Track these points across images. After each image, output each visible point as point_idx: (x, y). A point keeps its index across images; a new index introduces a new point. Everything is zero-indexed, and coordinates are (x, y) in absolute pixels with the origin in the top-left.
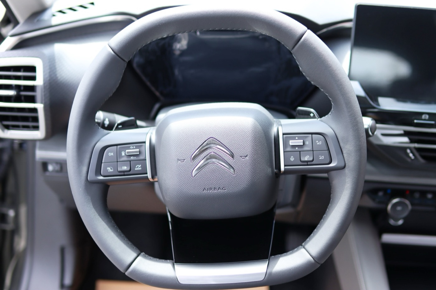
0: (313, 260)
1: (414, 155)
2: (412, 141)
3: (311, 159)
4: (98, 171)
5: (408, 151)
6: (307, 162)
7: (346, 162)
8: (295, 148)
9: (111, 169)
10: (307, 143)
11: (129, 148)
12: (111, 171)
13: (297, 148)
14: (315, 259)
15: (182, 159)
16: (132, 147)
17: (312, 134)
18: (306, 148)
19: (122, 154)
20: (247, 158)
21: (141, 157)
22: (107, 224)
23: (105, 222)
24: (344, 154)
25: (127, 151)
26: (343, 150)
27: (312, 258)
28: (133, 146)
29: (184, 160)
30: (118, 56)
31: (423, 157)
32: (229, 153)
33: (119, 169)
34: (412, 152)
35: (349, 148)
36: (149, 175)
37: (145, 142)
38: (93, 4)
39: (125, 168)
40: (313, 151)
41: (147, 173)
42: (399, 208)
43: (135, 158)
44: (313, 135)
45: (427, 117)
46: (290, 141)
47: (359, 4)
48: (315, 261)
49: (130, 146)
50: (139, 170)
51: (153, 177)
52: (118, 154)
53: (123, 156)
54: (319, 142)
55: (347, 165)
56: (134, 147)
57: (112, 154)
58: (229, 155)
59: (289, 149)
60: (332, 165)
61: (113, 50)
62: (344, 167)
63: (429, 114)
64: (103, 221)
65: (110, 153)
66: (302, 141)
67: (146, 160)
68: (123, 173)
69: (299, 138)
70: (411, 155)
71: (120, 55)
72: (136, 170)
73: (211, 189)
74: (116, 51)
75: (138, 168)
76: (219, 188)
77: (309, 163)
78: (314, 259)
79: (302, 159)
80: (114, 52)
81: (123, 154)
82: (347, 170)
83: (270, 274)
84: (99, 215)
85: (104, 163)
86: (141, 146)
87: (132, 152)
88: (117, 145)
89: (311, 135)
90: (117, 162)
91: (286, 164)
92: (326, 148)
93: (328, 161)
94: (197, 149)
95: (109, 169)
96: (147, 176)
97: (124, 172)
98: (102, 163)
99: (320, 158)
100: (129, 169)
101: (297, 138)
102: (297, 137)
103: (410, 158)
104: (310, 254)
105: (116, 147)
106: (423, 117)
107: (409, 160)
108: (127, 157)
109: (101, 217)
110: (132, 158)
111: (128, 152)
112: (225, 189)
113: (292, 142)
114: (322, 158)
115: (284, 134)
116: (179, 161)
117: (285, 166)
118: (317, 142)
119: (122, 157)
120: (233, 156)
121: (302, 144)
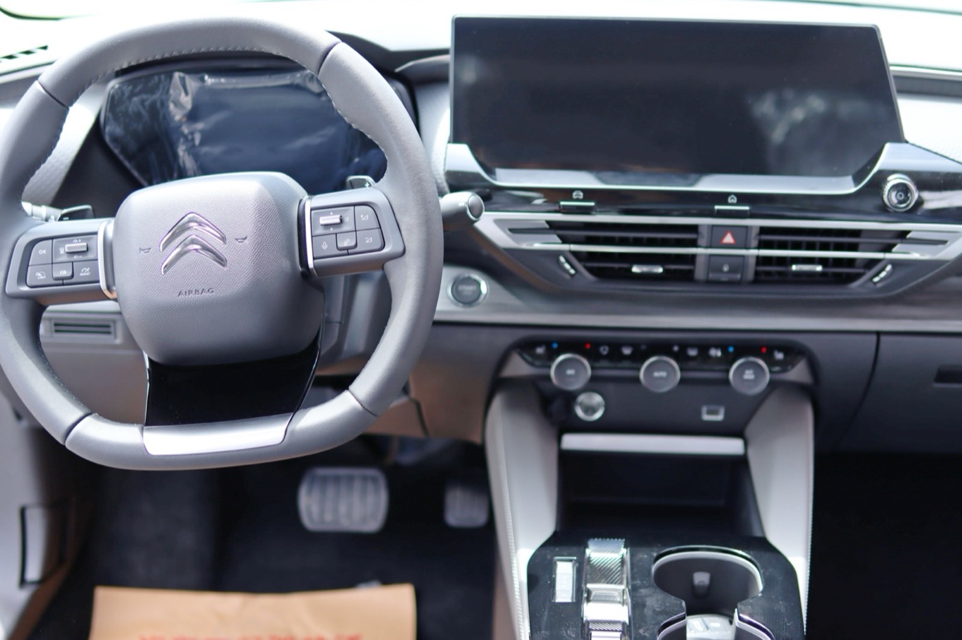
0: (360, 405)
1: (573, 267)
2: (565, 240)
3: (353, 243)
4: (22, 278)
5: (562, 259)
6: (348, 250)
7: (406, 244)
8: (329, 228)
9: (43, 275)
10: (347, 219)
11: (71, 242)
12: (42, 278)
13: (331, 229)
14: (364, 405)
15: (147, 247)
16: (76, 241)
17: (355, 205)
18: (345, 228)
19: (59, 251)
20: (246, 241)
21: (90, 256)
22: (36, 365)
23: (33, 362)
24: (403, 232)
25: (67, 246)
26: (400, 225)
27: (360, 402)
28: (78, 239)
29: (150, 249)
30: (50, 95)
31: (591, 270)
32: (219, 236)
33: (56, 275)
34: (568, 261)
35: (410, 221)
36: (103, 284)
37: (96, 233)
38: (45, 48)
39: (65, 273)
40: (356, 231)
41: (98, 282)
42: (570, 372)
43: (80, 257)
44: (356, 207)
45: (581, 195)
46: (321, 218)
47: (459, 16)
48: (364, 408)
49: (73, 240)
50: (86, 276)
51: (109, 288)
52: (53, 252)
53: (62, 255)
54: (365, 215)
55: (407, 248)
56: (80, 241)
57: (44, 252)
58: (219, 238)
59: (320, 231)
60: (386, 250)
61: (44, 88)
62: (404, 252)
63: (583, 190)
64: (30, 358)
65: (41, 251)
66: (339, 216)
67: (97, 260)
68: (61, 282)
69: (335, 213)
70: (567, 266)
71: (54, 95)
72: (82, 276)
73: (190, 292)
74: (48, 88)
75: (85, 273)
76: (203, 290)
77: (350, 251)
78: (362, 405)
79: (340, 245)
80: (46, 91)
81: (62, 251)
82: (407, 257)
83: (293, 432)
84: (23, 349)
85: (32, 265)
86: (91, 238)
87: (75, 247)
88: (52, 238)
89: (352, 208)
90: (52, 263)
91: (315, 256)
92: (376, 225)
93: (379, 246)
94: (169, 232)
95: (39, 275)
96: (100, 286)
97: (63, 279)
98: (28, 266)
99: (367, 242)
100: (70, 274)
101: (331, 213)
102: (332, 211)
103: (567, 271)
104: (355, 398)
105: (50, 241)
106: (575, 195)
107: (568, 277)
108: (68, 256)
109: (26, 353)
110: (76, 257)
111: (69, 248)
112: (213, 292)
113: (324, 220)
114: (369, 240)
115: (311, 210)
116: (142, 252)
117: (314, 259)
118: (362, 216)
119: (58, 254)
120: (223, 239)
121: (338, 221)
